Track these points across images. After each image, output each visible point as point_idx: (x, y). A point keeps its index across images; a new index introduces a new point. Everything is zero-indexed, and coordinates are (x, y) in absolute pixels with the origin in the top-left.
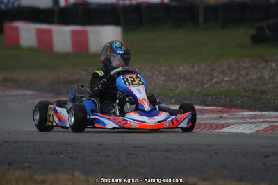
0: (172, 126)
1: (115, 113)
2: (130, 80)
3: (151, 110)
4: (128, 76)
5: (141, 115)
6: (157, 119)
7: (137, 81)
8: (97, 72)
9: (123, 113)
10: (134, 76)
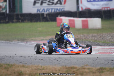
0: (83, 52)
1: (63, 48)
2: (69, 36)
3: (76, 47)
4: (68, 34)
5: (72, 48)
6: (78, 50)
7: (71, 36)
8: (58, 33)
9: (66, 48)
10: (70, 34)
